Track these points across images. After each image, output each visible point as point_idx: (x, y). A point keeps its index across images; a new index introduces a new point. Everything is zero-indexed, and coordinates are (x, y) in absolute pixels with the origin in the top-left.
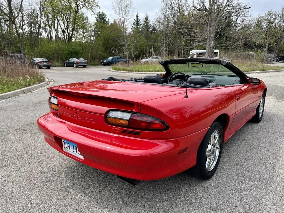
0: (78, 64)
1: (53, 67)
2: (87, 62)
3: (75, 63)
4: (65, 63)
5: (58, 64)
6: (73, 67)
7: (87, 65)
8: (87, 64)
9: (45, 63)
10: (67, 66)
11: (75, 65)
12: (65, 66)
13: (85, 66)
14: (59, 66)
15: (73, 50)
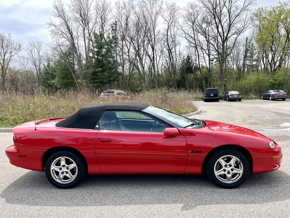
0: (274, 97)
1: (249, 99)
2: (286, 95)
3: (271, 96)
4: (262, 95)
5: (254, 97)
6: (269, 100)
7: (286, 98)
8: (286, 96)
9: (235, 96)
10: (263, 99)
11: (271, 97)
12: (261, 99)
13: (284, 99)
14: (255, 99)
15: (275, 81)
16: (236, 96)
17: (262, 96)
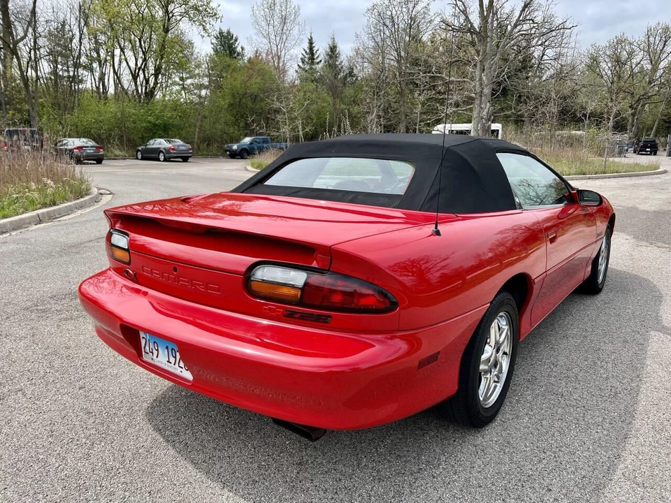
0: (170, 153)
1: (110, 159)
3: (161, 152)
4: (139, 150)
5: (121, 153)
6: (158, 160)
7: (190, 157)
8: (191, 153)
9: (89, 151)
10: (143, 159)
11: (161, 155)
12: (137, 159)
13: (185, 159)
14: (124, 158)
15: (157, 119)
16: (92, 151)
17: (139, 153)
